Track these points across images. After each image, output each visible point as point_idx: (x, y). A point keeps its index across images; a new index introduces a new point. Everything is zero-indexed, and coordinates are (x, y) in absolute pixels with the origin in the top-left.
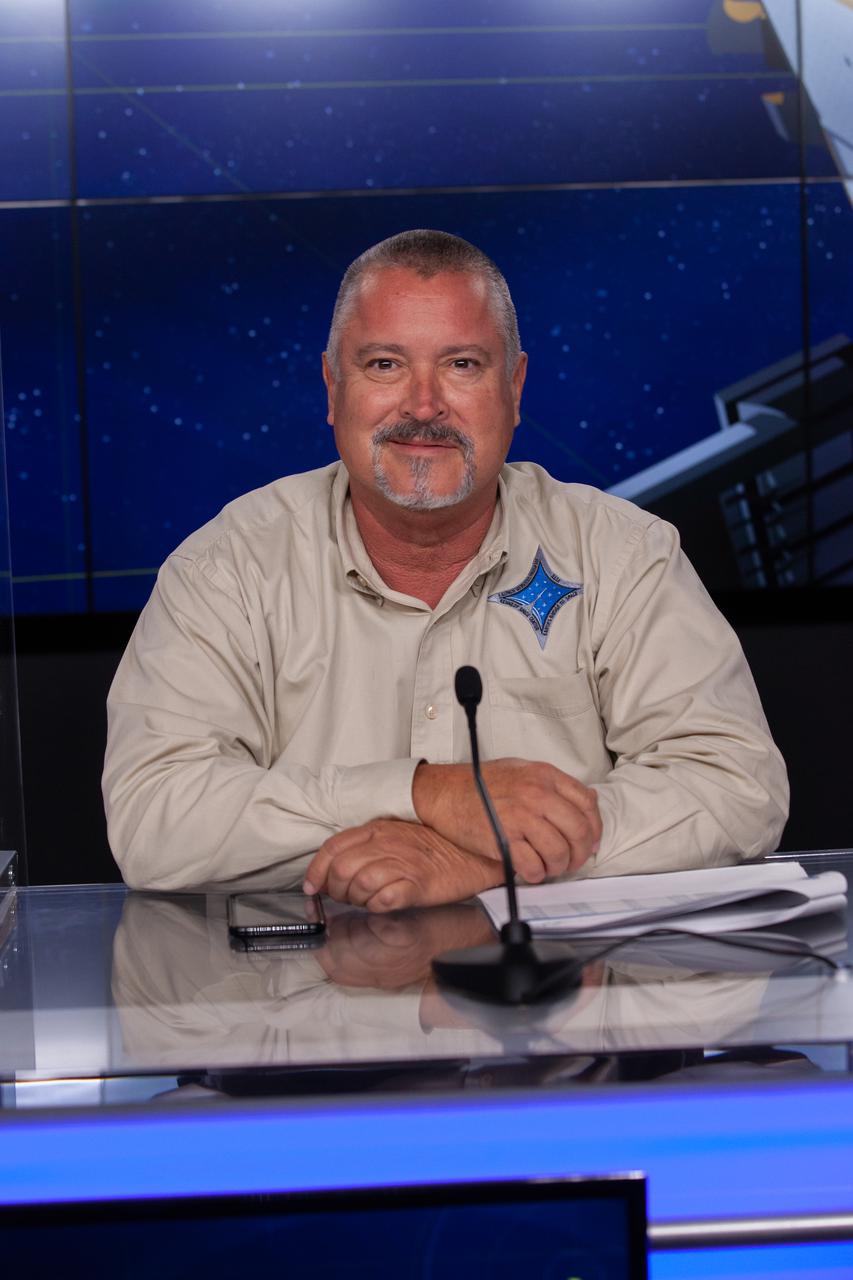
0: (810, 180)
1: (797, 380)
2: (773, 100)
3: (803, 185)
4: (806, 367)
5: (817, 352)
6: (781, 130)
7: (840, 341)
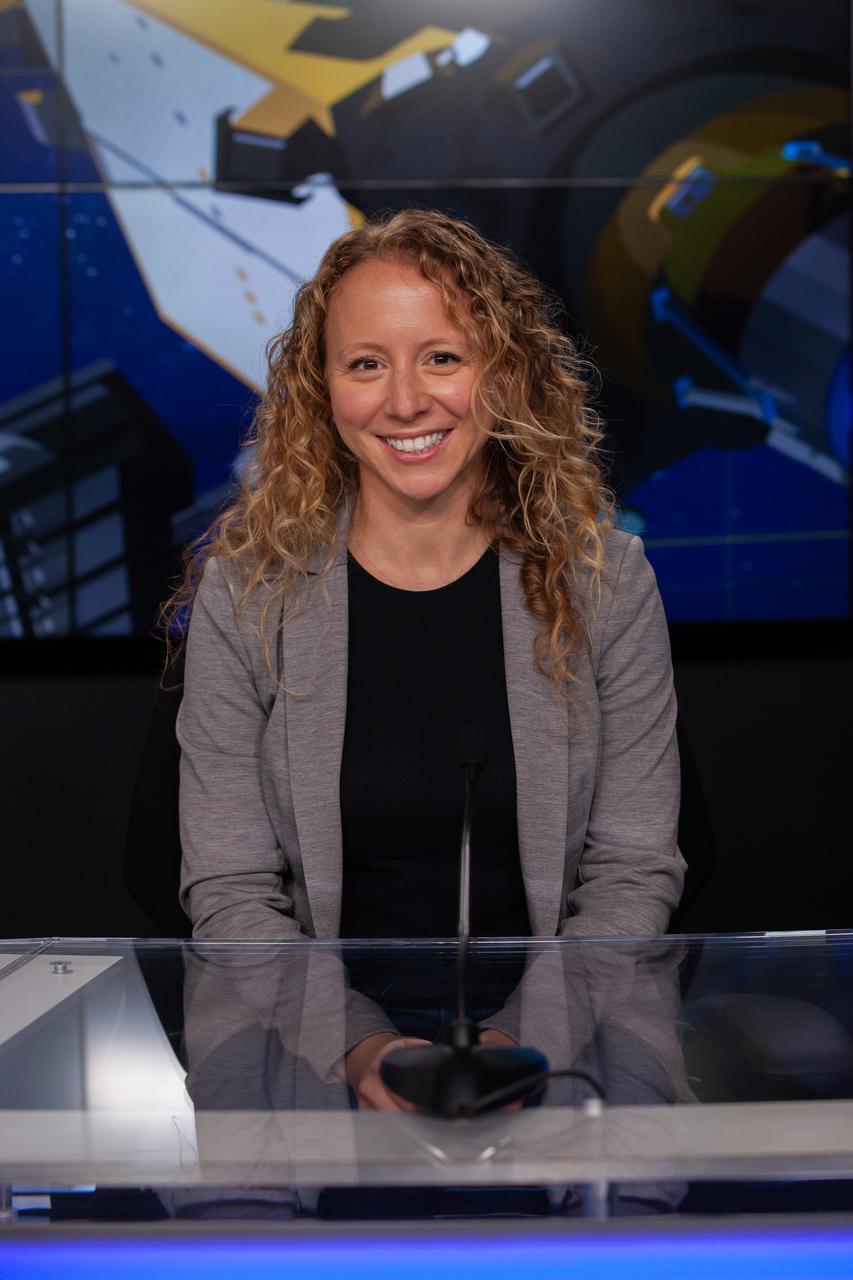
0: (71, 188)
1: (56, 409)
2: (30, 99)
3: (62, 194)
4: (68, 393)
5: (79, 377)
6: (39, 133)
7: (103, 366)
